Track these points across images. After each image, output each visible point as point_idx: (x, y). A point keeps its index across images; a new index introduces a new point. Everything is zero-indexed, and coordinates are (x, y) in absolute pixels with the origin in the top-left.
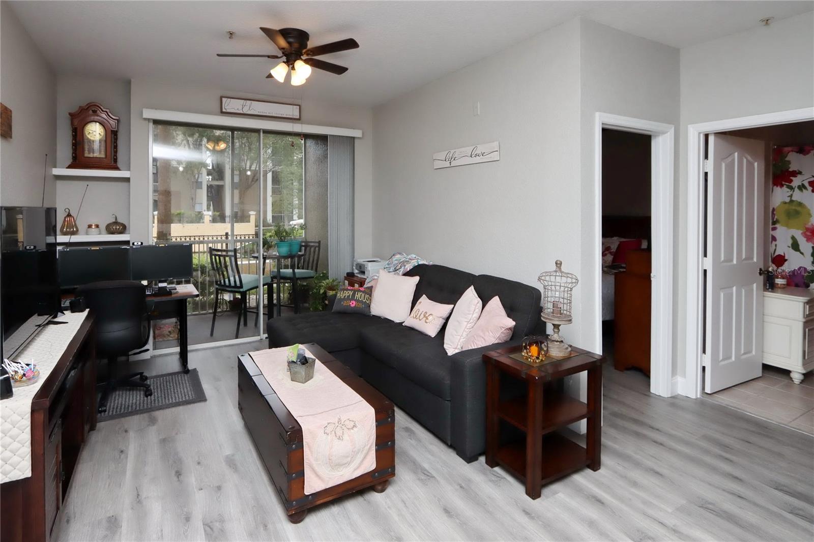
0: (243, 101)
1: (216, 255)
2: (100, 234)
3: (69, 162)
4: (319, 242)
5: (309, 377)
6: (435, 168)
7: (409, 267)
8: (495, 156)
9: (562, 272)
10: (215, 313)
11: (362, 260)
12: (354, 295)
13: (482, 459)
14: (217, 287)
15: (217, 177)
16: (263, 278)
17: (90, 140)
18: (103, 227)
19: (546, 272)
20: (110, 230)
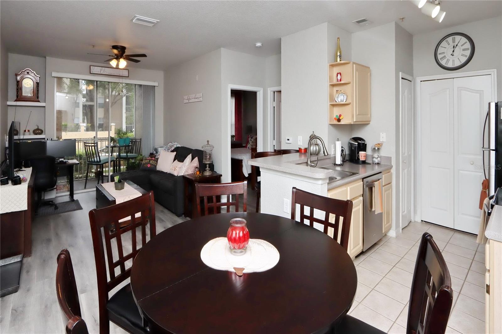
0: (101, 68)
1: (87, 146)
2: (30, 135)
3: (15, 98)
4: (141, 139)
5: (122, 188)
6: (184, 103)
7: (173, 148)
8: (201, 99)
9: (209, 145)
10: (86, 180)
11: (157, 147)
12: (149, 161)
13: (183, 216)
14: (88, 162)
15: (89, 100)
16: (111, 158)
17: (26, 87)
18: (31, 131)
19: (204, 145)
20: (35, 132)
